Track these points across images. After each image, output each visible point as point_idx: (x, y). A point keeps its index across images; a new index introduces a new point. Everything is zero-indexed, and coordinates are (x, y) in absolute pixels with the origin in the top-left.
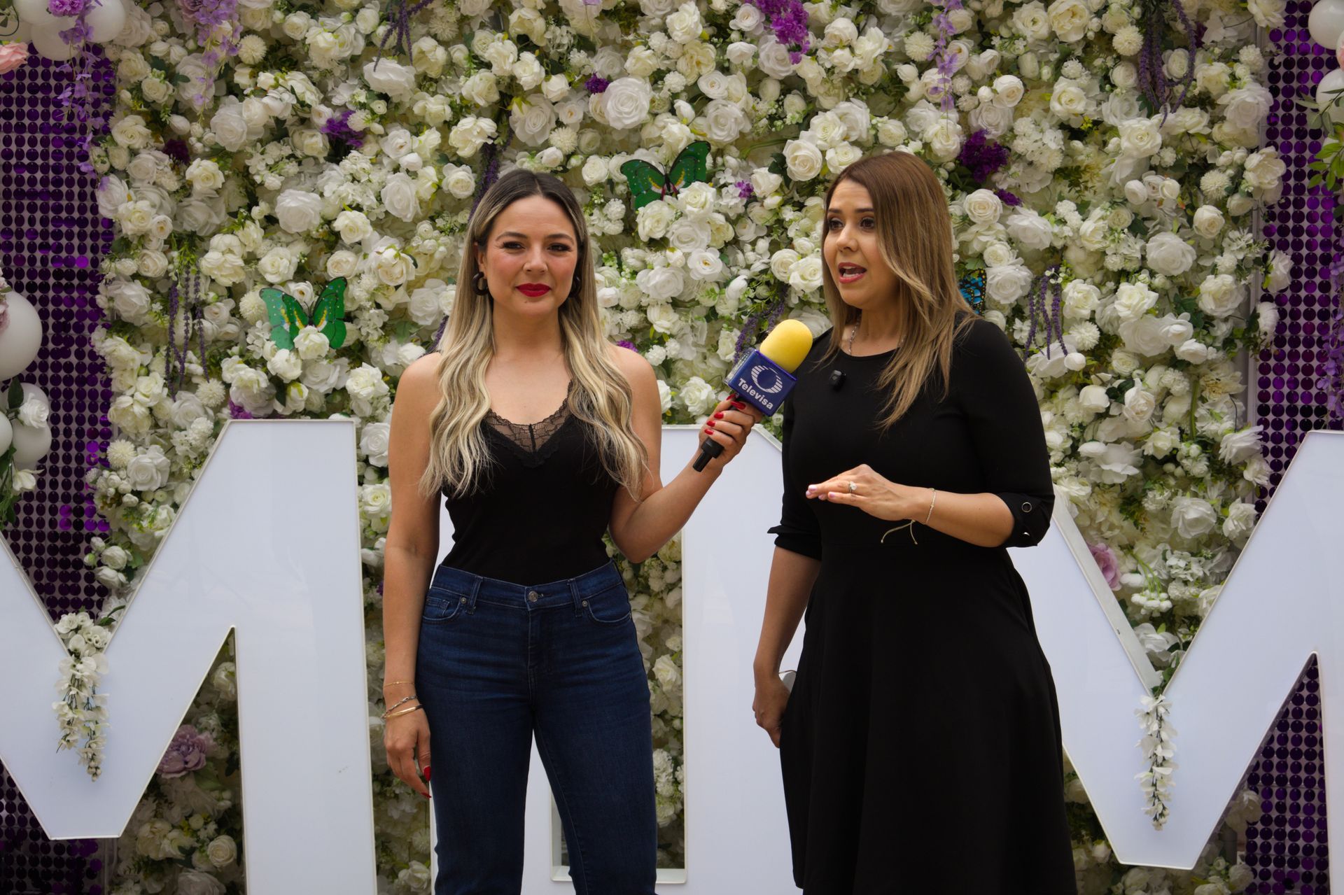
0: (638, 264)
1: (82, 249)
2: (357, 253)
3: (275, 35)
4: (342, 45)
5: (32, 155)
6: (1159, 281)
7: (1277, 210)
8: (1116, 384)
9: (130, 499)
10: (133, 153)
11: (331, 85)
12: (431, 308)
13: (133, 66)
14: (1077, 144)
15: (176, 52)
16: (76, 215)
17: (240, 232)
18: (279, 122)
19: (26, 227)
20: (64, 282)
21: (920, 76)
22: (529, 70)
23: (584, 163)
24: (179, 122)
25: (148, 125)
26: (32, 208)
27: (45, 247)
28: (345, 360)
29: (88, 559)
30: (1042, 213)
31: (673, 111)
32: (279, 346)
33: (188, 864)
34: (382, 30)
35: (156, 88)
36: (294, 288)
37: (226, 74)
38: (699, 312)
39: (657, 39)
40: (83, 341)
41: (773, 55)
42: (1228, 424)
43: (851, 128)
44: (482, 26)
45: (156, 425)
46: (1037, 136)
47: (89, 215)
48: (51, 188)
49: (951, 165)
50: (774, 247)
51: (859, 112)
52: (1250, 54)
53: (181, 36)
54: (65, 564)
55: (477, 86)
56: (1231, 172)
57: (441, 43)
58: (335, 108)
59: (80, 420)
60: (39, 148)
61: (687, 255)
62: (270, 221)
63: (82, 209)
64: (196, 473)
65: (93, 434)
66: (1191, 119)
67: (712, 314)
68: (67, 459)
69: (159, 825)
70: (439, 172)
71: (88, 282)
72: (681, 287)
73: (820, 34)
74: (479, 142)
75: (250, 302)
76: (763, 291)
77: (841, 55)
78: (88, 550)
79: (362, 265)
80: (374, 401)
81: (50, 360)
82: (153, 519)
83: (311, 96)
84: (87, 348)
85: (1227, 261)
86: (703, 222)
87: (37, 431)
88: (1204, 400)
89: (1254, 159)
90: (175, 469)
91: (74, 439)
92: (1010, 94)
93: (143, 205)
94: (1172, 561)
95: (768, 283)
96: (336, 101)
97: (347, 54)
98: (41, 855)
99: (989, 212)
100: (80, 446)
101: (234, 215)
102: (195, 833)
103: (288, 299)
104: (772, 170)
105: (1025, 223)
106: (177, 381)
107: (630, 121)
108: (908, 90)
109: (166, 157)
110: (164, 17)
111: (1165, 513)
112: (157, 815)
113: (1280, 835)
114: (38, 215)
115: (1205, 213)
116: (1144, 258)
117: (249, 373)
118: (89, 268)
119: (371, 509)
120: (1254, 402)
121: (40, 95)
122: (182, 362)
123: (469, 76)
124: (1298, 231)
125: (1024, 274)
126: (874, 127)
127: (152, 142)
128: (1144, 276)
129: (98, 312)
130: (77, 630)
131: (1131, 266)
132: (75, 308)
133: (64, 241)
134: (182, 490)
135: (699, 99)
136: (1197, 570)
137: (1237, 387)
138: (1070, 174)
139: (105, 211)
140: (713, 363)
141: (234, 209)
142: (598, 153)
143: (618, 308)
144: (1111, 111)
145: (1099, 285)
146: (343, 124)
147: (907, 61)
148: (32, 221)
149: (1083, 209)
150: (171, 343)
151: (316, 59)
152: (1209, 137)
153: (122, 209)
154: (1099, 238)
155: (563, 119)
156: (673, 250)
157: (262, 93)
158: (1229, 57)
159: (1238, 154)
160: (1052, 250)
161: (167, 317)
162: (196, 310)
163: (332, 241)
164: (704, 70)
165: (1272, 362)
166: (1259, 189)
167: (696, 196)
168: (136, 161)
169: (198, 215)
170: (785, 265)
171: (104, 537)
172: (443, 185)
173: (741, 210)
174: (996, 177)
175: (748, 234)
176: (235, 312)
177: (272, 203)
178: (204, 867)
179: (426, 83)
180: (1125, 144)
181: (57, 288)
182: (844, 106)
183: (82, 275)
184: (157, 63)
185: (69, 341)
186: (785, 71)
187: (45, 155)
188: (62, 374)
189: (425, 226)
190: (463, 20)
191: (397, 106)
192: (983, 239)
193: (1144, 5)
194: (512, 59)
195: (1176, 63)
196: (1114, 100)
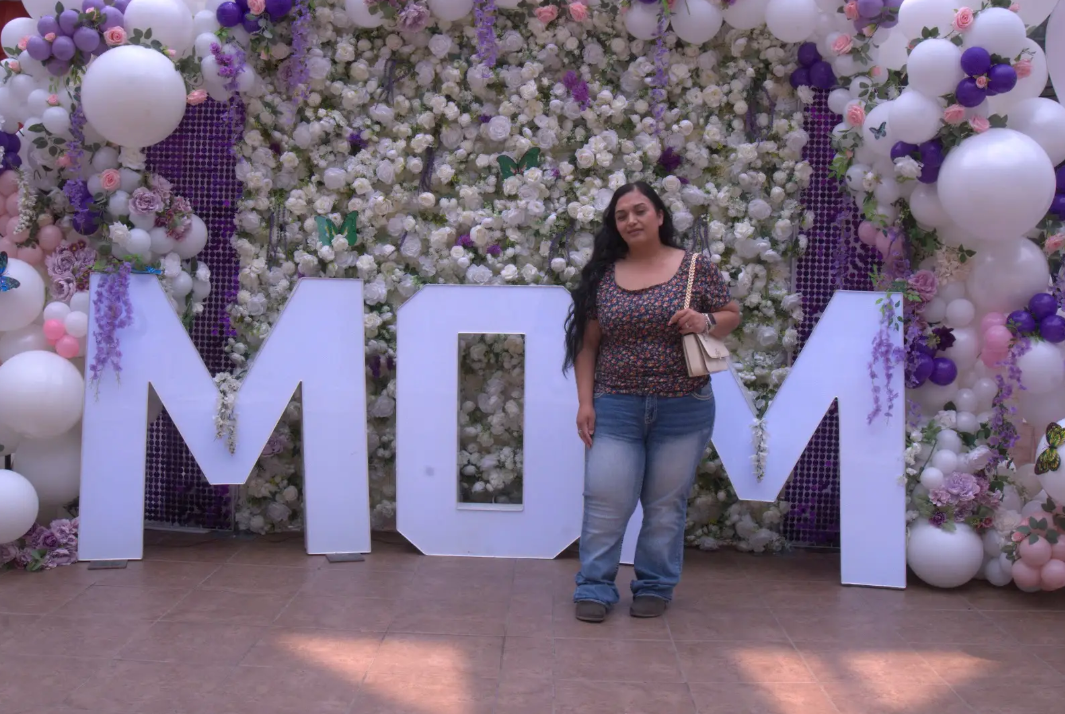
0: (502, 207)
1: (227, 197)
2: (363, 200)
3: (326, 93)
4: (359, 98)
5: (204, 150)
6: (754, 222)
7: (806, 191)
8: (733, 271)
9: (248, 319)
10: (254, 149)
11: (352, 117)
12: (399, 226)
13: (256, 106)
14: (715, 156)
15: (277, 100)
16: (224, 180)
17: (305, 188)
18: (327, 134)
19: (200, 186)
20: (217, 212)
21: (641, 120)
22: (452, 111)
23: (477, 157)
24: (277, 135)
25: (262, 135)
26: (203, 176)
27: (208, 196)
28: (355, 252)
29: (227, 349)
30: (699, 188)
31: (521, 133)
32: (324, 245)
33: (273, 499)
34: (379, 91)
35: (267, 117)
36: (331, 216)
37: (300, 112)
38: (531, 232)
39: (515, 98)
40: (225, 242)
41: (571, 107)
42: (785, 292)
43: (608, 144)
44: (428, 91)
45: (261, 284)
46: (697, 151)
47: (231, 180)
48: (213, 167)
49: (654, 164)
50: (568, 201)
51: (613, 136)
52: (798, 116)
53: (280, 93)
54: (215, 352)
55: (425, 119)
56: (787, 172)
57: (408, 99)
58: (354, 128)
59: (224, 281)
60: (207, 147)
61: (527, 203)
62: (320, 184)
63: (227, 177)
64: (281, 307)
65: (230, 288)
66: (770, 146)
67: (537, 233)
68: (217, 300)
69: (260, 480)
70: (405, 161)
71: (229, 213)
72: (523, 219)
73: (595, 98)
74: (425, 146)
75: (309, 223)
76: (562, 223)
77: (605, 108)
78: (226, 345)
79: (365, 205)
80: (370, 272)
81: (209, 251)
82: (259, 329)
83: (343, 123)
84: (228, 245)
85: (786, 213)
86: (535, 187)
87: (204, 283)
88: (773, 280)
89: (800, 166)
90: (270, 306)
91: (220, 290)
92: (687, 129)
93: (259, 174)
94: (757, 357)
95: (565, 219)
96: (355, 125)
97: (361, 103)
98: (201, 494)
99: (674, 186)
100: (223, 294)
101: (302, 180)
102: (277, 485)
103: (329, 221)
104: (570, 162)
105: (692, 192)
106: (272, 262)
107: (501, 137)
108: (635, 127)
109: (270, 151)
110: (272, 84)
111: (753, 334)
112: (258, 476)
113: (801, 488)
114: (206, 180)
115: (776, 190)
116: (746, 212)
117: (308, 257)
118: (230, 206)
119: (368, 326)
120: (794, 282)
121: (209, 121)
122: (275, 252)
123: (421, 113)
124: (816, 202)
125: (690, 217)
126: (619, 143)
127: (264, 144)
128: (746, 219)
129: (234, 228)
130: (224, 381)
131: (740, 215)
132: (222, 226)
133: (218, 193)
134: (273, 316)
135: (535, 128)
136: (769, 361)
137: (787, 275)
138: (712, 171)
139: (239, 176)
140: (537, 257)
141: (302, 178)
142: (483, 153)
143: (490, 229)
144: (732, 141)
145: (726, 223)
146: (358, 136)
147: (636, 113)
148: (202, 183)
149: (718, 187)
150: (270, 243)
151: (346, 104)
152: (778, 155)
153: (248, 175)
154: (726, 201)
155: (467, 136)
156: (521, 200)
157: (319, 119)
158: (788, 116)
159: (791, 164)
160: (703, 206)
161: (268, 231)
162: (282, 228)
163: (351, 193)
164: (537, 114)
165: (803, 263)
166: (801, 180)
167: (533, 174)
168: (256, 152)
169: (284, 180)
170: (575, 209)
171: (234, 338)
172: (407, 167)
173: (553, 182)
174: (676, 171)
175: (556, 194)
176: (302, 229)
177: (322, 175)
178: (282, 501)
179: (399, 117)
180: (740, 155)
181: (214, 215)
182: (605, 133)
183: (226, 210)
184: (267, 105)
185: (219, 242)
186: (577, 116)
187: (210, 151)
188: (215, 258)
189: (397, 187)
190: (418, 88)
191: (385, 128)
192: (671, 199)
193: (748, 91)
194: (444, 105)
195: (763, 119)
196: (733, 136)
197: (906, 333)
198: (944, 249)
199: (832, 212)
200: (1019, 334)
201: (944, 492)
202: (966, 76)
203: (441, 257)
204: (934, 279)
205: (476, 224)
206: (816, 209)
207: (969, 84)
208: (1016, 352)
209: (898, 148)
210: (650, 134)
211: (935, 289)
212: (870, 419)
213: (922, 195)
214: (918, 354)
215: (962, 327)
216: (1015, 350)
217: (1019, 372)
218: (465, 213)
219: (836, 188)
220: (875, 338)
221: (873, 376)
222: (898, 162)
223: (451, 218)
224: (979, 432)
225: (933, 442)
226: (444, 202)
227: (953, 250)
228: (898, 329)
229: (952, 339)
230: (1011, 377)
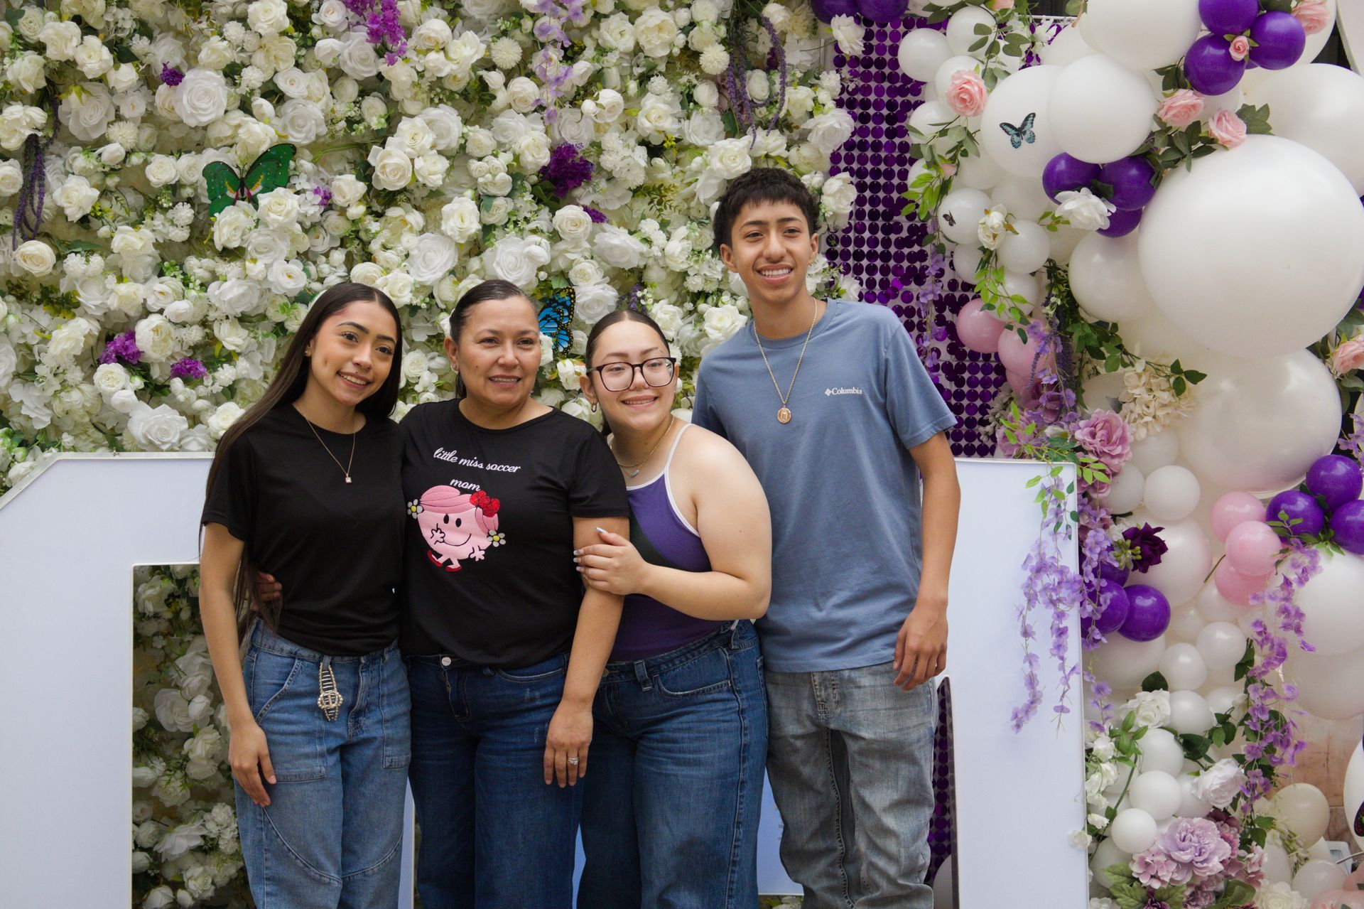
0: (207, 275)
14: (658, 161)
21: (506, 85)
22: (93, 55)
23: (147, 162)
30: (628, 231)
31: (248, 110)
38: (267, 327)
39: (233, 29)
41: (357, 52)
43: (440, 137)
44: (27, 3)
46: (622, 151)
49: (535, 179)
50: (351, 260)
51: (448, 117)
52: (830, 79)
55: (24, 70)
61: (267, 267)
66: (773, 142)
67: (280, 331)
72: (254, 300)
73: (411, 36)
74: (26, 132)
77: (434, 57)
86: (282, 230)
89: (833, 183)
92: (611, 109)
99: (578, 228)
104: (357, 176)
105: (616, 240)
107: (205, 118)
108: (494, 97)
123: (13, 57)
125: (611, 294)
126: (464, 135)
128: (726, 297)
131: (710, 288)
135: (278, 98)
138: (651, 192)
142: (163, 151)
143: (181, 323)
144: (693, 130)
145: (681, 305)
147: (493, 67)
149: (666, 228)
152: (788, 160)
154: (684, 258)
155: (125, 111)
156: (252, 259)
158: (811, 79)
159: (816, 179)
160: (636, 270)
164: (282, 66)
166: (835, 214)
167: (277, 203)
170: (368, 278)
173: (317, 218)
174: (581, 194)
175: (322, 244)
180: (712, 162)
182: (433, 112)
186: (368, 72)
192: (571, 256)
193: (727, 25)
194: (75, 41)
195: (757, 84)
196: (696, 119)
197: (1081, 543)
198: (1139, 366)
199: (891, 277)
200: (1294, 540)
201: (1162, 858)
202: (1205, 33)
203: (64, 385)
204: (1124, 429)
205: (146, 313)
206: (858, 270)
207: (1210, 51)
208: (1293, 577)
209: (1062, 166)
210: (525, 114)
211: (1128, 449)
212: (1019, 720)
213: (1097, 258)
214: (1104, 583)
215: (1176, 523)
216: (1287, 570)
217: (1300, 615)
218: (124, 288)
219: (898, 228)
220: (1029, 557)
221: (1026, 633)
222: (1066, 198)
223: (90, 298)
224: (1212, 731)
225: (1132, 758)
226: (74, 263)
227: (1158, 369)
228: (1070, 537)
229: (1161, 547)
230: (1286, 627)
